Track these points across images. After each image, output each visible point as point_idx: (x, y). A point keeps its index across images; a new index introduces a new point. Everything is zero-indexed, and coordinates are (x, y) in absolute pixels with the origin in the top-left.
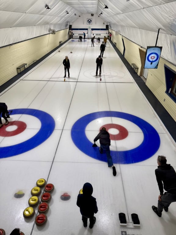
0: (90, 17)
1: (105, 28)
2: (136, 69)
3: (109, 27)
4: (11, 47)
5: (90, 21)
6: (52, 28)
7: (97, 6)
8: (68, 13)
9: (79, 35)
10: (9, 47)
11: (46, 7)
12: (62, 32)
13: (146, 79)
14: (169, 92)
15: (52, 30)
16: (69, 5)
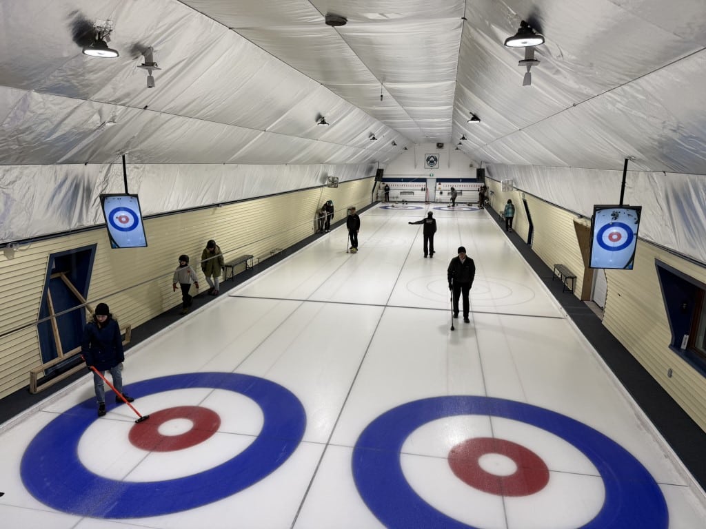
0: (433, 150)
1: (474, 176)
2: (569, 281)
3: (486, 174)
4: (216, 212)
5: (432, 159)
6: (331, 174)
7: (450, 119)
8: (374, 138)
9: (401, 193)
10: (212, 209)
11: (317, 121)
12: (356, 185)
13: (602, 309)
14: (684, 347)
15: (331, 179)
16: (378, 119)
